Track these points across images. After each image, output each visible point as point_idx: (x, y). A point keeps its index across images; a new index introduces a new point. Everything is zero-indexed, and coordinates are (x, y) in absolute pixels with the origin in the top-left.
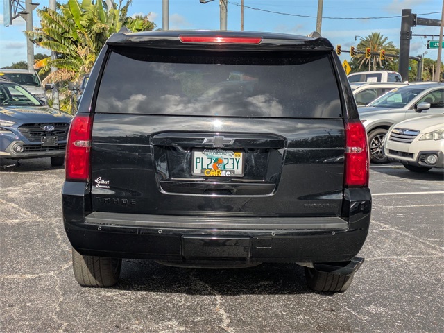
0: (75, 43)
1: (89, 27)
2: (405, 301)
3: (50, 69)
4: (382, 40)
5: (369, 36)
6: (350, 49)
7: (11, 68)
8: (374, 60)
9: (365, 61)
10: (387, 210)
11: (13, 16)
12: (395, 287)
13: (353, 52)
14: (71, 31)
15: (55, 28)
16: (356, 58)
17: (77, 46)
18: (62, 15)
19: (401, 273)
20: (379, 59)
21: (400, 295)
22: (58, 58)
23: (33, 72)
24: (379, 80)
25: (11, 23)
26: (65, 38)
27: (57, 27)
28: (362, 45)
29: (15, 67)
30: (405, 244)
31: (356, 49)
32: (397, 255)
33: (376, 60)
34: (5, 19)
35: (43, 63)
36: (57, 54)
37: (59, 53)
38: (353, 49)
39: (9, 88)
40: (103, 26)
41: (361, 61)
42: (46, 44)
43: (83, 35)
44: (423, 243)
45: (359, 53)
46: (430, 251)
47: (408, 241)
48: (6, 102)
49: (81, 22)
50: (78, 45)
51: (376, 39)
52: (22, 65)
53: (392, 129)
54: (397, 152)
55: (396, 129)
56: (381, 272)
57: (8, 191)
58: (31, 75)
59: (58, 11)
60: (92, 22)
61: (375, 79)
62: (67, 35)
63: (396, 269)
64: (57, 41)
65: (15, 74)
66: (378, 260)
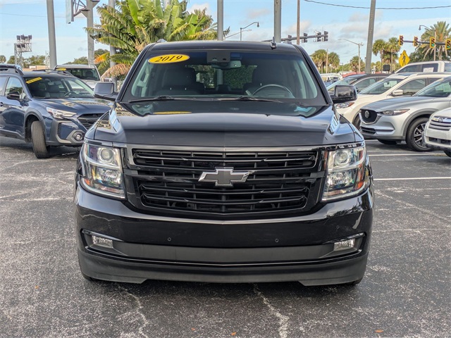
0: (133, 38)
1: (147, 23)
2: (407, 263)
3: (109, 64)
4: (448, 29)
5: (435, 25)
6: (413, 40)
7: (73, 63)
8: (439, 50)
9: (430, 51)
10: (415, 192)
11: (74, 13)
12: (403, 252)
13: (416, 42)
14: (129, 27)
15: (114, 24)
16: (420, 49)
17: (135, 42)
18: (121, 12)
19: (411, 242)
20: (445, 49)
21: (405, 258)
22: (116, 53)
23: (93, 67)
24: (436, 70)
25: (73, 20)
26: (123, 34)
27: (116, 23)
28: (427, 34)
29: (76, 62)
30: (423, 220)
31: (419, 40)
32: (413, 228)
33: (441, 50)
34: (67, 16)
35: (102, 58)
36: (116, 49)
37: (117, 49)
38: (416, 39)
39: (71, 82)
40: (161, 21)
41: (426, 51)
42: (105, 40)
43: (141, 30)
44: (440, 219)
45: (423, 43)
46: (445, 225)
47: (428, 217)
48: (67, 95)
49: (139, 18)
50: (136, 40)
51: (442, 27)
52: (83, 60)
53: (432, 117)
54: (436, 139)
55: (436, 117)
56: (393, 241)
57: (68, 174)
58: (91, 69)
59: (117, 8)
60: (149, 18)
61: (431, 70)
62: (126, 31)
63: (408, 240)
64: (116, 37)
65: (76, 69)
66: (393, 232)
